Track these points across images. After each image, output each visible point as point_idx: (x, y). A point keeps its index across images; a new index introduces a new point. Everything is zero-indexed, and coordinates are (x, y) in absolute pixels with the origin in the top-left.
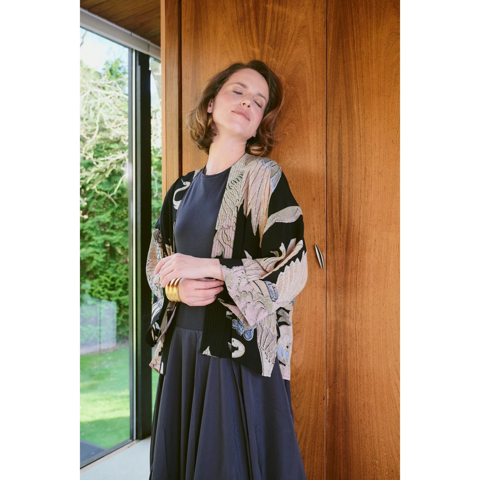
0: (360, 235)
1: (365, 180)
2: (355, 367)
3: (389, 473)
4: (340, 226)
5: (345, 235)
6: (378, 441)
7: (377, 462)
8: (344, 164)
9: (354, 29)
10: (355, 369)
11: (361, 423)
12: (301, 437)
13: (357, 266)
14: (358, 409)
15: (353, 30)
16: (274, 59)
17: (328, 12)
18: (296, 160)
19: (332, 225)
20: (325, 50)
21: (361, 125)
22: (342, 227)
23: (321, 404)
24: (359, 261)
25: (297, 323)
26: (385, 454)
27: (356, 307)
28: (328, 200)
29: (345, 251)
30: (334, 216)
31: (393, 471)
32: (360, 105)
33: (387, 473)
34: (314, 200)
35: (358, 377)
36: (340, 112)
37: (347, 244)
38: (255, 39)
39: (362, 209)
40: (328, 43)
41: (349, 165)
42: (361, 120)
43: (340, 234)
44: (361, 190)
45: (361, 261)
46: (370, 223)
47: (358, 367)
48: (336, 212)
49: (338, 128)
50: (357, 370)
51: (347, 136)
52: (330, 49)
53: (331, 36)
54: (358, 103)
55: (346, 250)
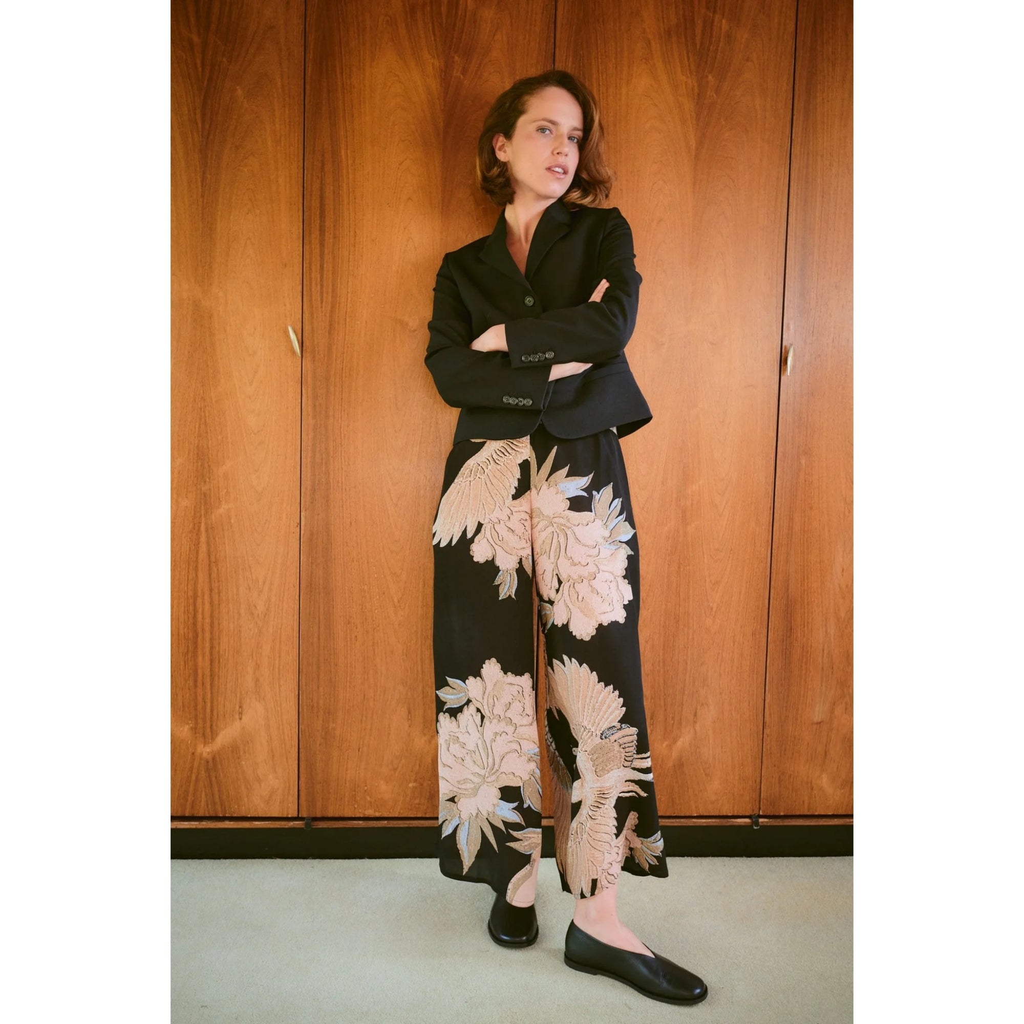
0: (347, 316)
1: (355, 246)
2: (340, 479)
3: (380, 597)
4: (322, 303)
5: (328, 315)
6: (368, 563)
7: (366, 588)
8: (327, 224)
9: (343, 52)
10: (340, 482)
11: (347, 545)
12: (264, 583)
13: (344, 353)
14: (343, 530)
15: (341, 53)
16: (225, 60)
17: (308, 19)
18: (259, 209)
19: (311, 300)
20: (303, 67)
21: (351, 176)
22: (324, 303)
23: (294, 533)
24: (346, 347)
25: (258, 432)
26: (376, 576)
27: (341, 405)
28: (306, 268)
29: (327, 334)
30: (313, 290)
31: (384, 593)
32: (349, 151)
33: (378, 597)
34: (286, 266)
35: (344, 490)
36: (323, 155)
37: (331, 325)
38: (193, 20)
39: (350, 283)
40: (307, 60)
41: (334, 226)
42: (350, 170)
43: (322, 312)
44: (349, 259)
45: (348, 347)
46: (360, 300)
47: (344, 479)
48: (316, 284)
49: (320, 176)
50: (342, 482)
51: (332, 188)
52: (310, 69)
53: (311, 52)
54: (347, 149)
55: (330, 333)
